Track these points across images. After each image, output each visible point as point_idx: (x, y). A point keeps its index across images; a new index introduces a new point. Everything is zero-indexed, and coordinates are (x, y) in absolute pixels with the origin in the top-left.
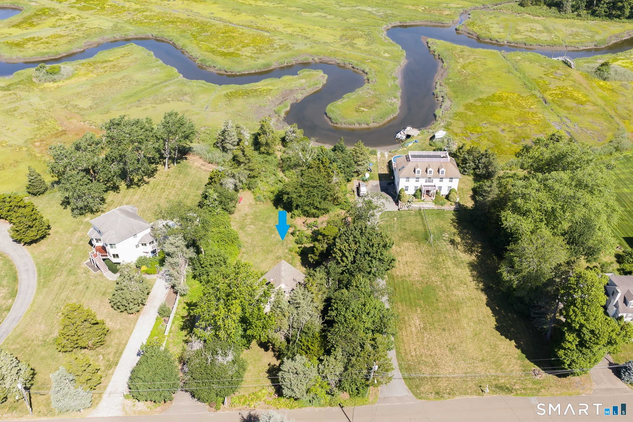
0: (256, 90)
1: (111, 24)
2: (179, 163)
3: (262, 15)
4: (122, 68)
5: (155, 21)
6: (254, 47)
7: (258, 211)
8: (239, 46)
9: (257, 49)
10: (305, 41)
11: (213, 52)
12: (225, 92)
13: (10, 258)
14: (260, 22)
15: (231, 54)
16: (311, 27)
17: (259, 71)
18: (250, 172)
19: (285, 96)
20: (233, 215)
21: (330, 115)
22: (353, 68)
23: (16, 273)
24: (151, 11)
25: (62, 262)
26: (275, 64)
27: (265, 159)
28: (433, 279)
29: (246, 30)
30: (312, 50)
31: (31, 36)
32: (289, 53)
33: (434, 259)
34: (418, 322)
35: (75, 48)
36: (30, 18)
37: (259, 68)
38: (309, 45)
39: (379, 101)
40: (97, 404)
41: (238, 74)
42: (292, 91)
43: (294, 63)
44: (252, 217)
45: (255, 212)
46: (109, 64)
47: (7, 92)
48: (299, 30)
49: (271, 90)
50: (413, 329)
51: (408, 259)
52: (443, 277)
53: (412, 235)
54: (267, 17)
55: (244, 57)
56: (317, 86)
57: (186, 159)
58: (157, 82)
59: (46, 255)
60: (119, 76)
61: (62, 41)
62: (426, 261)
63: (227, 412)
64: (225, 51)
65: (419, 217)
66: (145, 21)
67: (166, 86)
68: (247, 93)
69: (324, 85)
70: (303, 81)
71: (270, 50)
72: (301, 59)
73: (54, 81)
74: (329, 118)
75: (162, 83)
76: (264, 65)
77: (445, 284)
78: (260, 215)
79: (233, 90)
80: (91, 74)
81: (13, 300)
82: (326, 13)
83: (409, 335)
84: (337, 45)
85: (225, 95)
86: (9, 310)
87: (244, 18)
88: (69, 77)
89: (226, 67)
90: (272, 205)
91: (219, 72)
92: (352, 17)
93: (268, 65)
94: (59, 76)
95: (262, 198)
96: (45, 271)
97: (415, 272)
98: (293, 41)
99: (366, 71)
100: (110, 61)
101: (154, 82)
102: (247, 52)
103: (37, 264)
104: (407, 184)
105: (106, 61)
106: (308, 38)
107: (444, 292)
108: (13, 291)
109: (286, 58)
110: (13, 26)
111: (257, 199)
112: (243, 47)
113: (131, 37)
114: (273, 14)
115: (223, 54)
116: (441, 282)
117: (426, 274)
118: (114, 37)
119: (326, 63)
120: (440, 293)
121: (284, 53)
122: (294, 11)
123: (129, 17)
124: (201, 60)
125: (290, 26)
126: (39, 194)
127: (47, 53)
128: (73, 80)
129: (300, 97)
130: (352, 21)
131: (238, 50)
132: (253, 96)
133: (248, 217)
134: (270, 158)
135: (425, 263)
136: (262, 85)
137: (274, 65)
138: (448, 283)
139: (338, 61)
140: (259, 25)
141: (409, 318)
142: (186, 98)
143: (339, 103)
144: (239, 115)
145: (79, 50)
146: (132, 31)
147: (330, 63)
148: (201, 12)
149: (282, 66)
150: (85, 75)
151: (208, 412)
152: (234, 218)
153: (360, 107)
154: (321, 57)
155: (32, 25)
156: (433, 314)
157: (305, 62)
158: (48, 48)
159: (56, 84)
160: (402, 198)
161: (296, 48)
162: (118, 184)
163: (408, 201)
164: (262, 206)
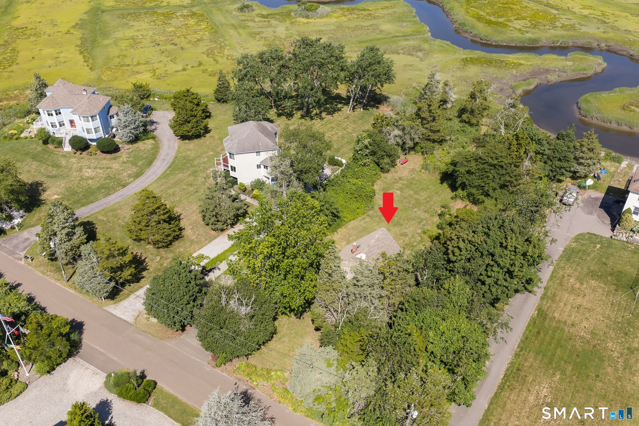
0: (502, 62)
2: (368, 110)
4: (375, 18)
6: (530, 21)
7: (417, 179)
8: (512, 18)
9: (532, 24)
10: (600, 26)
11: (479, 18)
12: (465, 57)
13: (160, 146)
15: (497, 23)
16: (617, 13)
17: (521, 45)
18: (430, 134)
19: (534, 74)
20: (386, 175)
21: (583, 106)
23: (155, 158)
25: (195, 163)
26: (545, 41)
27: (462, 129)
28: (610, 345)
29: (532, 5)
30: (604, 36)
32: (571, 33)
34: (544, 392)
37: (521, 42)
38: (602, 30)
41: (494, 44)
42: (547, 71)
43: (571, 44)
44: (406, 182)
45: (414, 178)
46: (367, 12)
48: (600, 13)
49: (521, 64)
50: (531, 398)
51: (585, 303)
53: (611, 275)
55: (512, 28)
56: (585, 72)
57: (377, 108)
58: (400, 35)
59: (189, 152)
60: (368, 23)
63: (224, 374)
64: (493, 19)
67: (406, 40)
68: (489, 63)
69: (596, 74)
70: (569, 63)
71: (547, 27)
72: (580, 42)
74: (579, 108)
75: (404, 36)
76: (530, 39)
79: (476, 56)
80: (343, 18)
81: (134, 180)
85: (463, 60)
88: (322, 17)
89: (482, 36)
90: (439, 178)
91: (474, 39)
93: (535, 41)
94: (314, 14)
95: (432, 167)
96: (177, 165)
97: (585, 324)
98: (583, 23)
100: (368, 10)
102: (518, 24)
103: (176, 158)
105: (365, 10)
106: (605, 22)
108: (140, 172)
109: (563, 37)
111: (425, 167)
112: (517, 19)
115: (489, 23)
119: (615, 53)
121: (564, 33)
124: (460, 24)
125: (590, 8)
126: (223, 102)
129: (553, 78)
131: (510, 21)
132: (495, 67)
133: (401, 182)
134: (469, 129)
135: (609, 318)
136: (512, 58)
137: (543, 43)
139: (632, 52)
140: (551, 2)
141: (534, 380)
142: (420, 54)
143: (604, 95)
144: (465, 81)
147: (621, 53)
149: (553, 45)
150: (336, 18)
151: (206, 363)
152: (385, 178)
153: (631, 105)
154: (613, 44)
156: (578, 391)
157: (586, 46)
160: (624, 223)
161: (584, 29)
162: (295, 112)
163: (632, 230)
164: (425, 175)
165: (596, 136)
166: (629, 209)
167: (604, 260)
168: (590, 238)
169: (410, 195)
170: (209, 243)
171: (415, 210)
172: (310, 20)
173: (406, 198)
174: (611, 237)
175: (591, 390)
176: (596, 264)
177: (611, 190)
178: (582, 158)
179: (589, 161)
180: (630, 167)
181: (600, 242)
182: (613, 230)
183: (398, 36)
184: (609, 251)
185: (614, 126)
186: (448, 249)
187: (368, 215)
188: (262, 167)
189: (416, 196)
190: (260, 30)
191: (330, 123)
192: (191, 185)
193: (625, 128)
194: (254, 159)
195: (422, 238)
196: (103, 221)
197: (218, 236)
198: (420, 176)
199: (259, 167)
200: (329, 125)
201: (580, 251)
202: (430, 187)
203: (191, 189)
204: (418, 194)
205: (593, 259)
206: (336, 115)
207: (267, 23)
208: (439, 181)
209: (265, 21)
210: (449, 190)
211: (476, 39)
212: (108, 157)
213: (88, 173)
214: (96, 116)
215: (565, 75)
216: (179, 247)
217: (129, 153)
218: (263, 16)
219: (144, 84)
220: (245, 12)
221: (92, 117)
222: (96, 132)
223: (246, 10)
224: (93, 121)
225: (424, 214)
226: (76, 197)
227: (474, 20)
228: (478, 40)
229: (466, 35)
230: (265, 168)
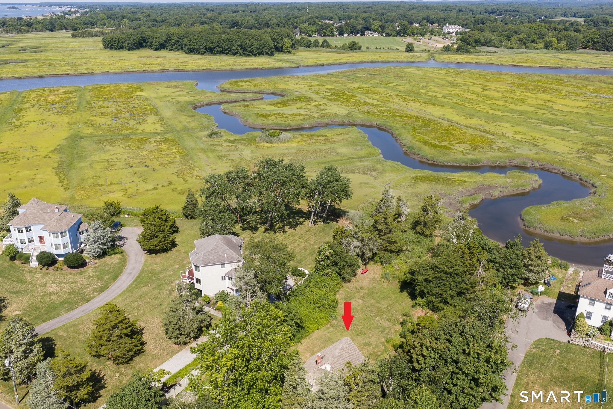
0: (448, 179)
1: (346, 112)
2: (328, 223)
3: (495, 122)
4: (332, 142)
5: (386, 114)
6: (470, 145)
7: (377, 288)
8: (454, 142)
9: (472, 147)
10: (532, 148)
11: (425, 143)
12: (414, 175)
13: (127, 260)
14: (489, 127)
15: (441, 147)
16: (545, 137)
17: (464, 165)
18: (388, 245)
19: (478, 190)
20: (348, 284)
21: (526, 217)
22: (581, 179)
23: (121, 272)
24: (388, 107)
25: (161, 276)
26: (485, 162)
27: (417, 240)
29: (470, 131)
30: (536, 156)
31: (279, 112)
32: (507, 154)
35: (305, 124)
36: (287, 101)
38: (534, 152)
39: (600, 216)
41: (440, 164)
42: (490, 187)
43: (508, 164)
44: (367, 291)
45: (374, 287)
46: (324, 138)
48: (530, 138)
49: (467, 182)
54: (499, 123)
55: (455, 151)
56: (524, 188)
57: (337, 221)
58: (355, 157)
59: (155, 266)
60: (326, 147)
61: (298, 118)
64: (437, 143)
66: (378, 113)
67: (360, 161)
68: (437, 180)
69: (534, 189)
70: (510, 180)
71: (486, 150)
72: (517, 162)
73: (271, 142)
74: (523, 220)
75: (359, 158)
76: (472, 160)
79: (425, 175)
80: (303, 143)
81: (99, 294)
82: (572, 128)
84: (570, 156)
85: (413, 178)
86: (89, 301)
87: (475, 122)
88: (284, 142)
89: (429, 157)
90: (399, 286)
91: (422, 160)
92: (602, 135)
93: (476, 161)
94: (277, 139)
95: (390, 276)
96: (142, 279)
98: (516, 146)
99: (596, 185)
100: (326, 136)
101: (353, 156)
102: (460, 147)
103: (142, 271)
105: (323, 136)
106: (536, 145)
108: (105, 286)
109: (500, 158)
110: (271, 105)
111: (385, 276)
112: (459, 143)
113: (358, 123)
114: (508, 122)
115: (434, 146)
118: (343, 121)
119: (548, 171)
121: (501, 154)
122: (533, 123)
123: (366, 108)
124: (408, 147)
125: (521, 133)
126: (191, 218)
127: (280, 124)
128: (286, 144)
129: (496, 193)
130: (601, 138)
131: (452, 144)
132: (443, 184)
133: (362, 291)
134: (423, 240)
136: (457, 176)
139: (563, 171)
140: (487, 129)
142: (374, 173)
144: (417, 196)
145: (308, 126)
146: (360, 118)
147: (553, 171)
148: (433, 113)
149: (492, 165)
150: (297, 142)
152: (347, 288)
153: (570, 216)
154: (545, 163)
155: (285, 105)
157: (522, 165)
158: (285, 121)
159: (270, 145)
160: (578, 327)
161: (518, 151)
162: (259, 226)
163: (587, 334)
164: (385, 284)
165: (541, 244)
166: (582, 314)
167: (565, 366)
168: (548, 344)
169: (372, 304)
170: (171, 357)
171: (377, 319)
172: (273, 145)
173: (368, 307)
174: (569, 342)
176: (557, 370)
177: (562, 296)
178: (531, 265)
179: (538, 268)
180: (576, 273)
181: (559, 348)
182: (569, 335)
183: (353, 158)
184: (569, 356)
185: (556, 235)
186: (412, 357)
187: (331, 325)
188: (227, 278)
189: (377, 305)
190: (227, 153)
191: (293, 236)
192: (155, 298)
193: (567, 237)
194: (219, 271)
195: (386, 347)
196: (64, 336)
197: (181, 350)
198: (380, 285)
199: (223, 278)
200: (291, 238)
201: (540, 357)
202: (391, 295)
203: (156, 302)
204: (379, 303)
205: (554, 365)
206: (298, 228)
207: (234, 147)
208: (399, 290)
209: (232, 146)
210: (408, 299)
211: (424, 160)
212: (74, 272)
213: (52, 288)
214: (65, 232)
215: (506, 190)
216: (140, 363)
217: (95, 268)
218: (230, 142)
219: (116, 202)
220: (214, 138)
221: (61, 233)
222: (64, 248)
223: (215, 136)
224: (62, 237)
225: (386, 322)
226: (38, 313)
227: (421, 145)
228: (426, 161)
229: (414, 157)
230: (229, 279)
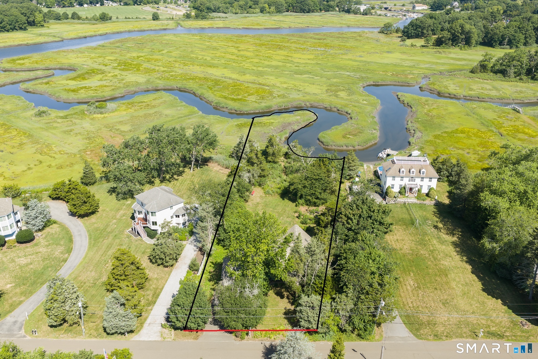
0: (261, 123)
1: (145, 80)
2: (202, 167)
3: (263, 76)
4: (154, 107)
5: (179, 78)
6: (257, 95)
8: (245, 95)
9: (260, 97)
10: (298, 93)
11: (225, 98)
12: (236, 123)
14: (261, 80)
15: (239, 100)
16: (302, 84)
17: (262, 111)
19: (283, 127)
21: (322, 140)
22: (338, 110)
24: (176, 72)
25: (109, 230)
28: (422, 252)
29: (250, 85)
30: (304, 98)
31: (84, 86)
32: (286, 100)
33: (421, 238)
34: (412, 283)
35: (117, 94)
36: (83, 74)
37: (262, 109)
38: (301, 95)
39: (361, 131)
40: (139, 331)
41: (245, 112)
42: (290, 124)
43: (290, 106)
44: (263, 205)
45: (266, 201)
46: (144, 104)
47: (64, 120)
48: (292, 86)
49: (273, 123)
50: (409, 288)
51: (399, 238)
52: (430, 251)
53: (400, 221)
54: (266, 77)
55: (250, 101)
57: (207, 165)
59: (96, 225)
60: (152, 111)
61: (107, 89)
62: (414, 239)
63: (250, 341)
64: (235, 97)
65: (404, 210)
66: (171, 78)
67: (189, 118)
70: (299, 117)
71: (270, 98)
72: (295, 104)
73: (101, 113)
74: (322, 142)
75: (186, 116)
76: (265, 107)
77: (433, 257)
78: (270, 204)
79: (243, 122)
80: (130, 110)
81: (69, 255)
82: (314, 75)
83: (405, 291)
84: (324, 95)
85: (236, 125)
86: (66, 261)
87: (248, 77)
88: (113, 111)
89: (236, 108)
90: (280, 197)
91: (230, 111)
92: (334, 78)
93: (270, 107)
95: (271, 192)
96: (95, 236)
97: (405, 247)
98: (288, 92)
99: (349, 112)
100: (144, 102)
101: (180, 116)
102: (252, 98)
104: (393, 182)
105: (142, 102)
106: (300, 91)
107: (432, 262)
108: (69, 248)
109: (283, 103)
110: (70, 79)
111: (267, 193)
112: (249, 95)
113: (161, 88)
114: (271, 75)
115: (233, 100)
116: (429, 254)
117: (415, 248)
118: (147, 88)
119: (316, 107)
120: (429, 263)
121: (282, 100)
122: (288, 74)
123: (159, 75)
124: (216, 103)
125: (285, 83)
126: (90, 185)
127: (95, 96)
128: (116, 113)
130: (335, 80)
131: (245, 97)
133: (260, 205)
134: (275, 165)
135: (413, 241)
137: (275, 108)
138: (435, 255)
139: (325, 106)
140: (260, 82)
141: (404, 280)
143: (328, 132)
145: (120, 95)
146: (161, 84)
147: (319, 107)
148: (214, 73)
149: (281, 108)
150: (125, 110)
151: (234, 341)
152: (249, 205)
153: (347, 135)
154: (312, 102)
155: (84, 79)
156: (425, 277)
157: (299, 106)
158: (97, 93)
159: (102, 116)
160: (390, 194)
161: (291, 96)
163: (394, 197)
166: (389, 186)
170: (169, 276)
172: (105, 115)
174: (386, 203)
175: (429, 274)
182: (385, 200)
183: (182, 117)
188: (174, 216)
190: (69, 128)
191: (185, 181)
197: (171, 270)
198: (268, 199)
206: (184, 175)
207: (69, 122)
208: (281, 199)
209: (67, 121)
211: (232, 111)
212: (28, 246)
215: (300, 124)
220: (43, 116)
221: (8, 216)
222: (11, 228)
224: (9, 219)
227: (224, 100)
228: (234, 111)
229: (224, 110)
230: (176, 217)
